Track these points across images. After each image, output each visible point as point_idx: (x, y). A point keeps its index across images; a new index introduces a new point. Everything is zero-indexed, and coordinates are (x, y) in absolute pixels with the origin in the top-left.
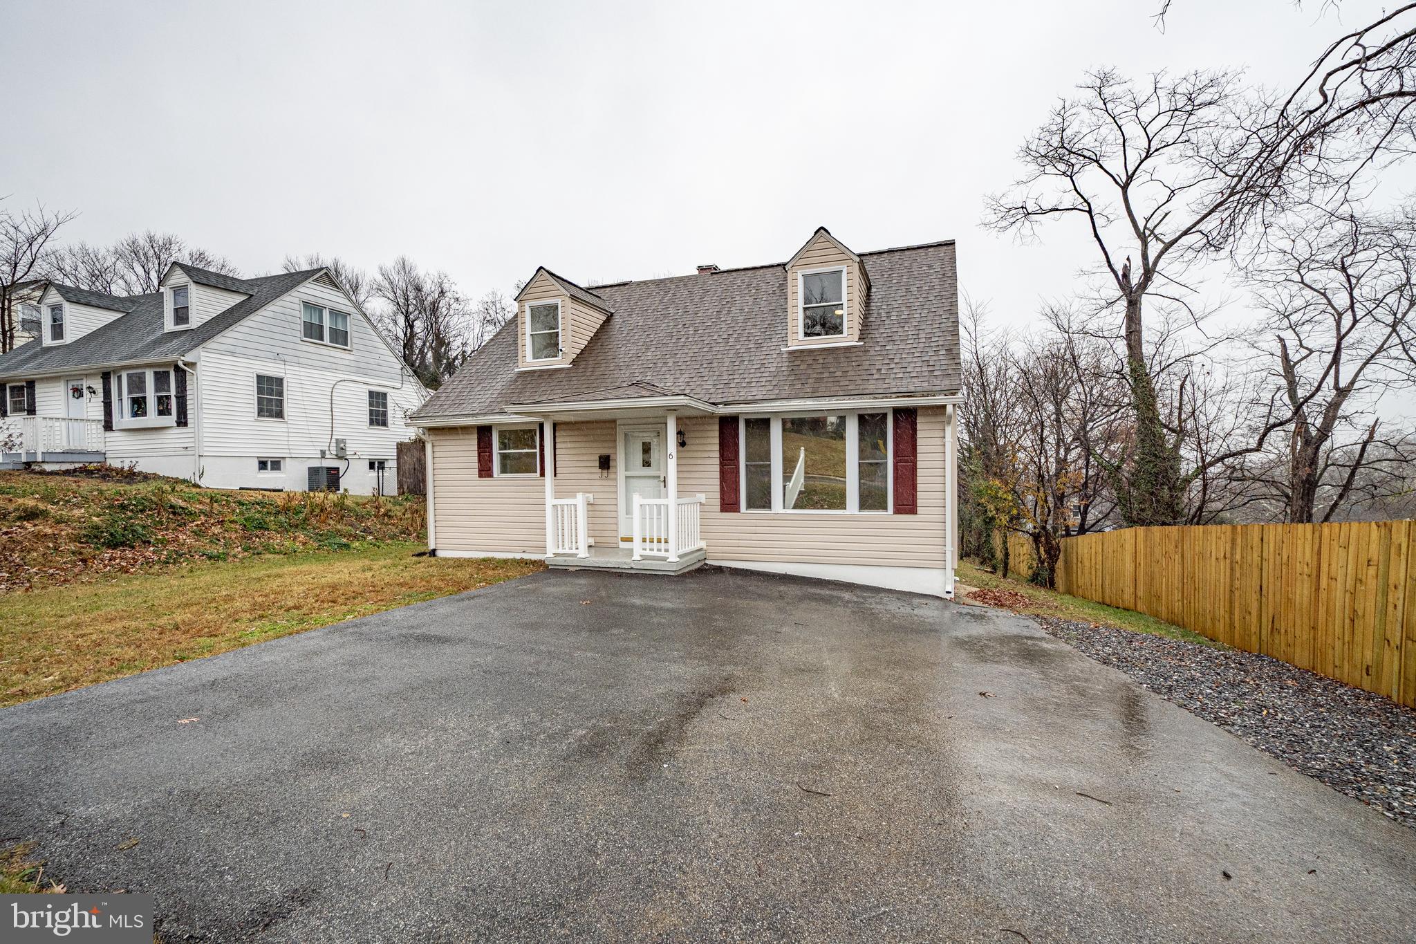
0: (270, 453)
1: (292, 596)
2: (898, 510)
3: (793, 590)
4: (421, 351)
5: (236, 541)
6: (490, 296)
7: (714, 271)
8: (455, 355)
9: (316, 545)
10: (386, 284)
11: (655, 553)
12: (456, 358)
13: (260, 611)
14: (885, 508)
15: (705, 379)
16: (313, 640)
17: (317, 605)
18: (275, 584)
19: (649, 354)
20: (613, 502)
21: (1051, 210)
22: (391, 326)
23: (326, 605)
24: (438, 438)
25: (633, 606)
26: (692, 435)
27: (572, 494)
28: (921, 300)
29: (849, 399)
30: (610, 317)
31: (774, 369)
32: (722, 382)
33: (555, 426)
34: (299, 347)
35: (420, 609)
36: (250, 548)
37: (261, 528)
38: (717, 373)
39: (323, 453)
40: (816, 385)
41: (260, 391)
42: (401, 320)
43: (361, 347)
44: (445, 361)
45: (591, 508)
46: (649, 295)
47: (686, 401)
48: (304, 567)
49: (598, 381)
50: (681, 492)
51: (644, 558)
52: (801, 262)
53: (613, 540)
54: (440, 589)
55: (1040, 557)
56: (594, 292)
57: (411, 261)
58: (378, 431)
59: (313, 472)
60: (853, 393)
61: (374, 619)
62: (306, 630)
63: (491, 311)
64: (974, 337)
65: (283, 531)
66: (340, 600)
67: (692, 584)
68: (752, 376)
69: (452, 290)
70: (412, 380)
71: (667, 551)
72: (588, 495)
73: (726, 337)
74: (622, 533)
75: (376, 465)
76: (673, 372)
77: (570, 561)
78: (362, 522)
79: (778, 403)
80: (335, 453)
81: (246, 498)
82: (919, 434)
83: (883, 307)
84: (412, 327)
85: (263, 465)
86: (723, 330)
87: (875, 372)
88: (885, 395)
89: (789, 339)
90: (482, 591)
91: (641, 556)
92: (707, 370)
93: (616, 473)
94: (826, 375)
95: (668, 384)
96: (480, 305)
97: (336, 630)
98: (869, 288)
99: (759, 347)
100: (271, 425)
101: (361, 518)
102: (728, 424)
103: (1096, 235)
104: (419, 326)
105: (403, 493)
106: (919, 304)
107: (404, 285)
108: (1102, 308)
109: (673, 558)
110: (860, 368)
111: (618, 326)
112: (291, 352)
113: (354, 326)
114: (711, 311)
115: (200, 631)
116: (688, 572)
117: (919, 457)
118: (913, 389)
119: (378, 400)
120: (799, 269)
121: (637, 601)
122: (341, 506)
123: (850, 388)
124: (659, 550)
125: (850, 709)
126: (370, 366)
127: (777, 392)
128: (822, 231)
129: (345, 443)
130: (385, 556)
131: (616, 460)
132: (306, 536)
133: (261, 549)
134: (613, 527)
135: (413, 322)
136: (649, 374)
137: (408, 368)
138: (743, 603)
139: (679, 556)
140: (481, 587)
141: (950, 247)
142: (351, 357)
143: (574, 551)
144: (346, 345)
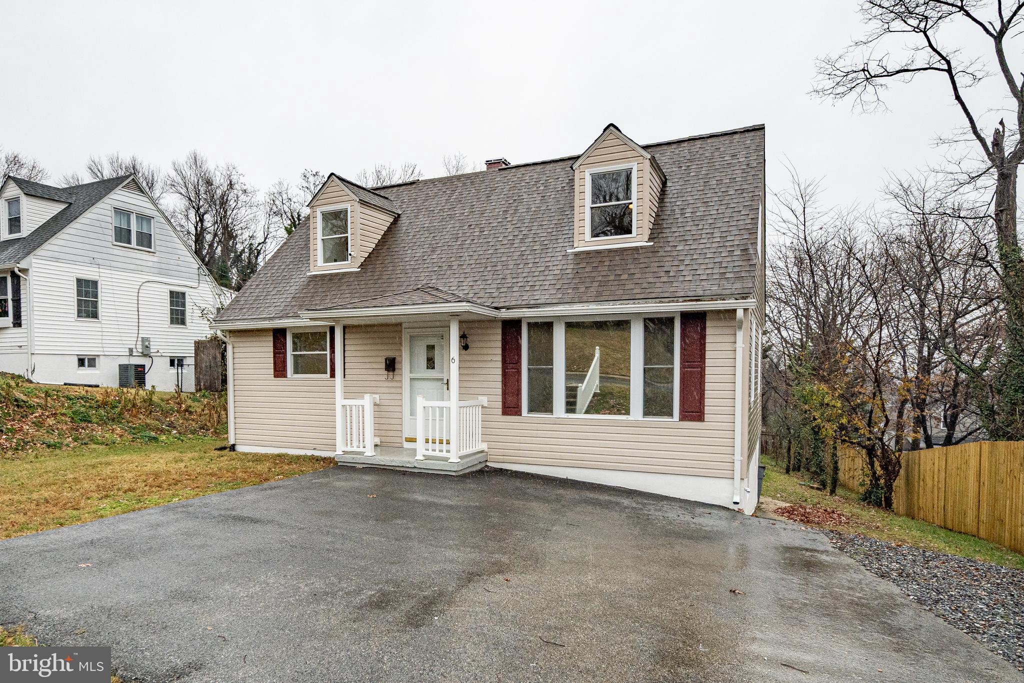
0: (87, 351)
1: (125, 481)
2: (684, 417)
3: (570, 494)
4: (211, 246)
5: (67, 432)
6: (277, 187)
7: (504, 166)
8: (242, 248)
9: (130, 437)
10: (179, 179)
11: (437, 454)
12: (243, 251)
13: (106, 491)
14: (671, 414)
15: (489, 282)
16: (152, 515)
17: (147, 488)
18: (108, 471)
19: (434, 257)
20: (399, 403)
21: (898, 72)
22: (183, 222)
23: (154, 489)
24: (239, 340)
25: (415, 501)
26: (475, 338)
27: (360, 395)
28: (720, 194)
29: (634, 303)
30: (397, 218)
31: (558, 272)
32: (505, 285)
33: (345, 328)
34: (111, 251)
35: (231, 495)
36: (79, 439)
37: (85, 421)
38: (501, 276)
39: (131, 350)
40: (601, 289)
41: (79, 293)
42: (192, 214)
43: (163, 249)
44: (233, 255)
45: (377, 408)
46: (436, 195)
47: (468, 308)
48: (127, 457)
49: (385, 285)
50: (462, 395)
51: (427, 458)
52: (591, 160)
53: (398, 440)
54: (245, 480)
55: (875, 473)
56: (382, 193)
57: (202, 154)
58: (178, 329)
59: (123, 368)
60: (638, 296)
61: (196, 501)
62: (145, 508)
63: (277, 202)
64: (802, 220)
65: (103, 424)
66: (165, 485)
67: (471, 484)
68: (535, 279)
69: (241, 181)
70: (209, 280)
71: (448, 451)
72: (375, 396)
73: (511, 238)
74: (407, 434)
75: (176, 362)
76: (457, 276)
77: (358, 458)
78: (166, 417)
79: (561, 307)
80: (140, 350)
81: (73, 392)
82: (708, 339)
83: (678, 203)
84: (202, 220)
85: (81, 362)
86: (509, 230)
87: (663, 274)
88: (674, 298)
89: (576, 239)
90: (281, 483)
91: (424, 456)
92: (492, 273)
93: (401, 375)
94: (612, 278)
95: (452, 288)
96: (267, 197)
97: (168, 509)
98: (664, 184)
99: (545, 248)
100: (88, 324)
101: (166, 413)
102: (511, 328)
103: (958, 98)
104: (209, 219)
105: (200, 390)
106: (717, 199)
107: (196, 181)
108: (962, 184)
109: (454, 459)
110: (647, 270)
111: (404, 228)
112: (104, 256)
113: (157, 230)
114: (497, 210)
115: (65, 504)
116: (468, 473)
117: (708, 362)
118: (701, 293)
119: (177, 299)
120: (588, 168)
121: (419, 497)
122: (148, 401)
123: (635, 291)
124: (441, 451)
125: (601, 593)
126: (171, 267)
127: (560, 296)
128: (611, 128)
129: (149, 341)
130: (192, 448)
131: (401, 362)
132: (122, 429)
133: (87, 440)
134: (399, 427)
135: (203, 216)
136: (434, 277)
137: (204, 267)
138: (518, 504)
139: (460, 458)
140: (280, 480)
141: (759, 133)
142: (155, 259)
143: (361, 449)
144: (151, 248)
